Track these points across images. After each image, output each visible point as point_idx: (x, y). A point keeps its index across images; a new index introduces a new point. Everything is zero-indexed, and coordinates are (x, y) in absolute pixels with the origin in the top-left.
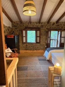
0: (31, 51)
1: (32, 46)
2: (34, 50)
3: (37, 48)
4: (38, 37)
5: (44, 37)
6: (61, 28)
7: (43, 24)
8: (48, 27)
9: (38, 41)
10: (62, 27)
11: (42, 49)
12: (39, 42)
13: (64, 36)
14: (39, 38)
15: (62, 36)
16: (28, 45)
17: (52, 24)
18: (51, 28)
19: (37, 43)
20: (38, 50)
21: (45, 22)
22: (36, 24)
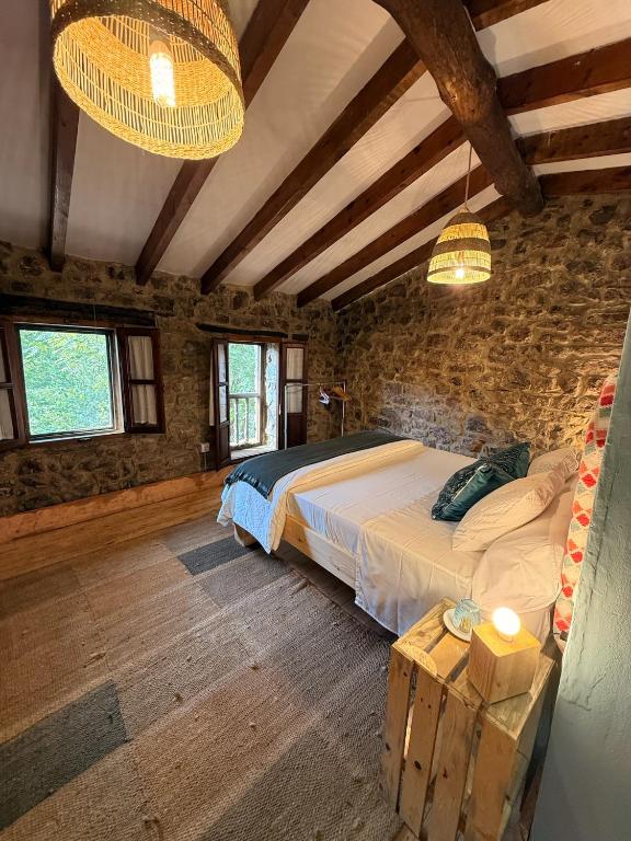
0: (90, 508)
1: (86, 467)
2: (109, 490)
3: (142, 467)
4: (145, 382)
5: (183, 385)
6: (278, 328)
7: (168, 292)
8: (205, 314)
9: (147, 415)
10: (285, 325)
11: (180, 473)
12: (153, 421)
13: (299, 376)
14: (150, 389)
15: (290, 376)
16: (45, 461)
17: (229, 297)
18: (230, 326)
19: (133, 428)
20: (150, 482)
21: (184, 279)
22: (107, 282)
